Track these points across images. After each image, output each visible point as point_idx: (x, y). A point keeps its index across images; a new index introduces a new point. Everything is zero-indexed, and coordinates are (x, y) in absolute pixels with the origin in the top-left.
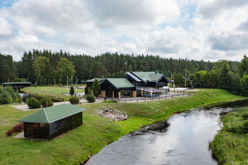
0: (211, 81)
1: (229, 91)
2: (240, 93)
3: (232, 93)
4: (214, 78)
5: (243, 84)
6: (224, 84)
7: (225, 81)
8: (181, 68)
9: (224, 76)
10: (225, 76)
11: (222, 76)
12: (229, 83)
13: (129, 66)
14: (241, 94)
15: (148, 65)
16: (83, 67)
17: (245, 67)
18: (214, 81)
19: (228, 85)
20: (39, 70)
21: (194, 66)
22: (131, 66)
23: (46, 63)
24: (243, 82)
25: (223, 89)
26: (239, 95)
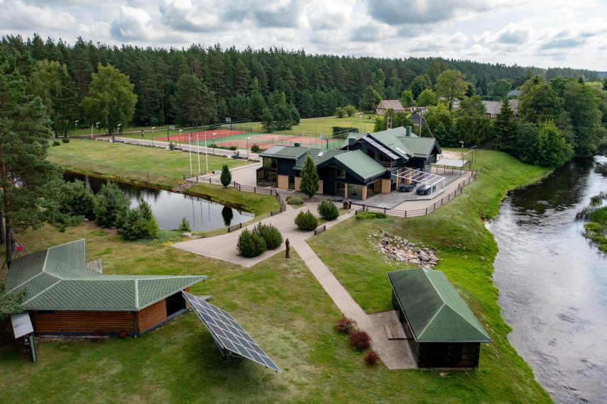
0: (475, 134)
1: (512, 155)
2: (535, 159)
3: (518, 158)
4: (480, 127)
5: (544, 142)
6: (502, 141)
7: (505, 134)
8: (354, 82)
9: (504, 124)
10: (506, 124)
11: (499, 123)
12: (513, 139)
13: (252, 80)
14: (537, 162)
15: (293, 77)
16: (147, 84)
17: (539, 104)
18: (482, 133)
19: (512, 142)
20: (47, 99)
21: (374, 74)
22: (256, 81)
23: (62, 79)
24: (543, 138)
25: (501, 150)
26: (533, 164)
